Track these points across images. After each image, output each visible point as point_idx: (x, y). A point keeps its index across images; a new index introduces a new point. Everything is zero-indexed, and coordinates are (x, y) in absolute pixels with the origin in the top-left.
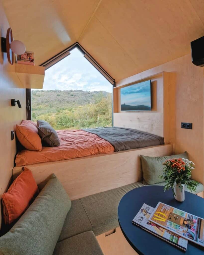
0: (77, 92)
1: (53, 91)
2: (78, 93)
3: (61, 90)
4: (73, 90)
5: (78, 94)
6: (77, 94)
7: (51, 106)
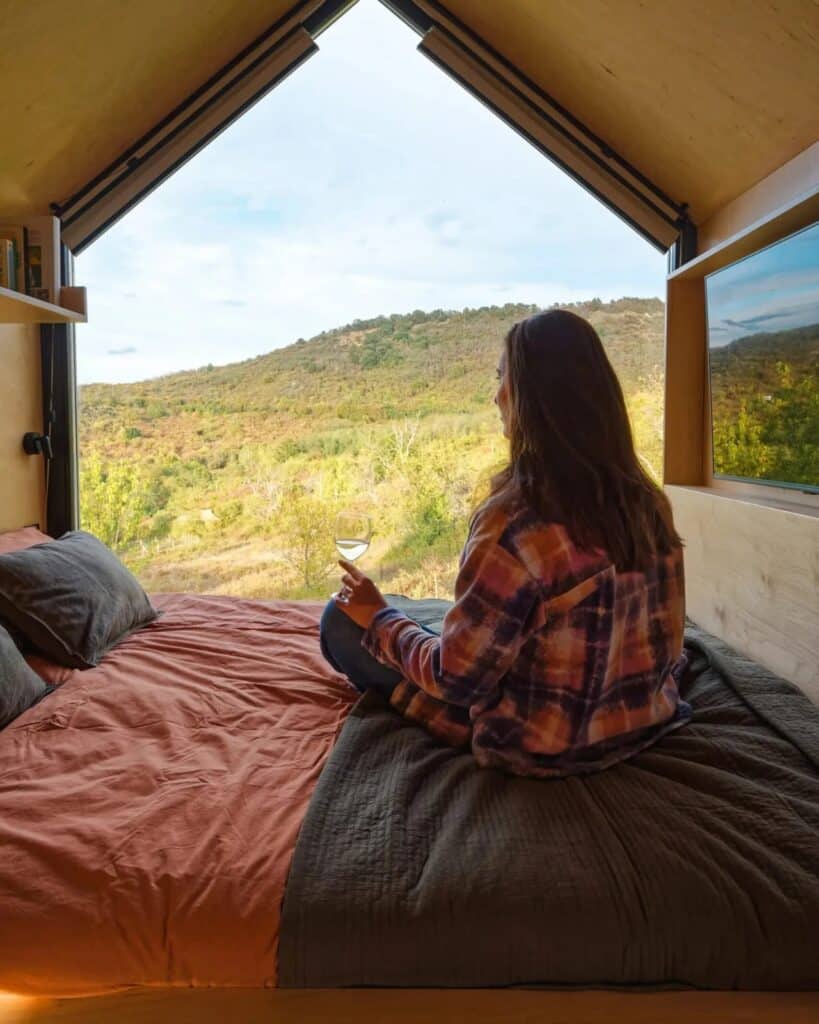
0: (629, 313)
1: (498, 315)
2: (634, 314)
3: (534, 306)
4: (606, 301)
5: (630, 321)
6: (627, 323)
7: (483, 396)
